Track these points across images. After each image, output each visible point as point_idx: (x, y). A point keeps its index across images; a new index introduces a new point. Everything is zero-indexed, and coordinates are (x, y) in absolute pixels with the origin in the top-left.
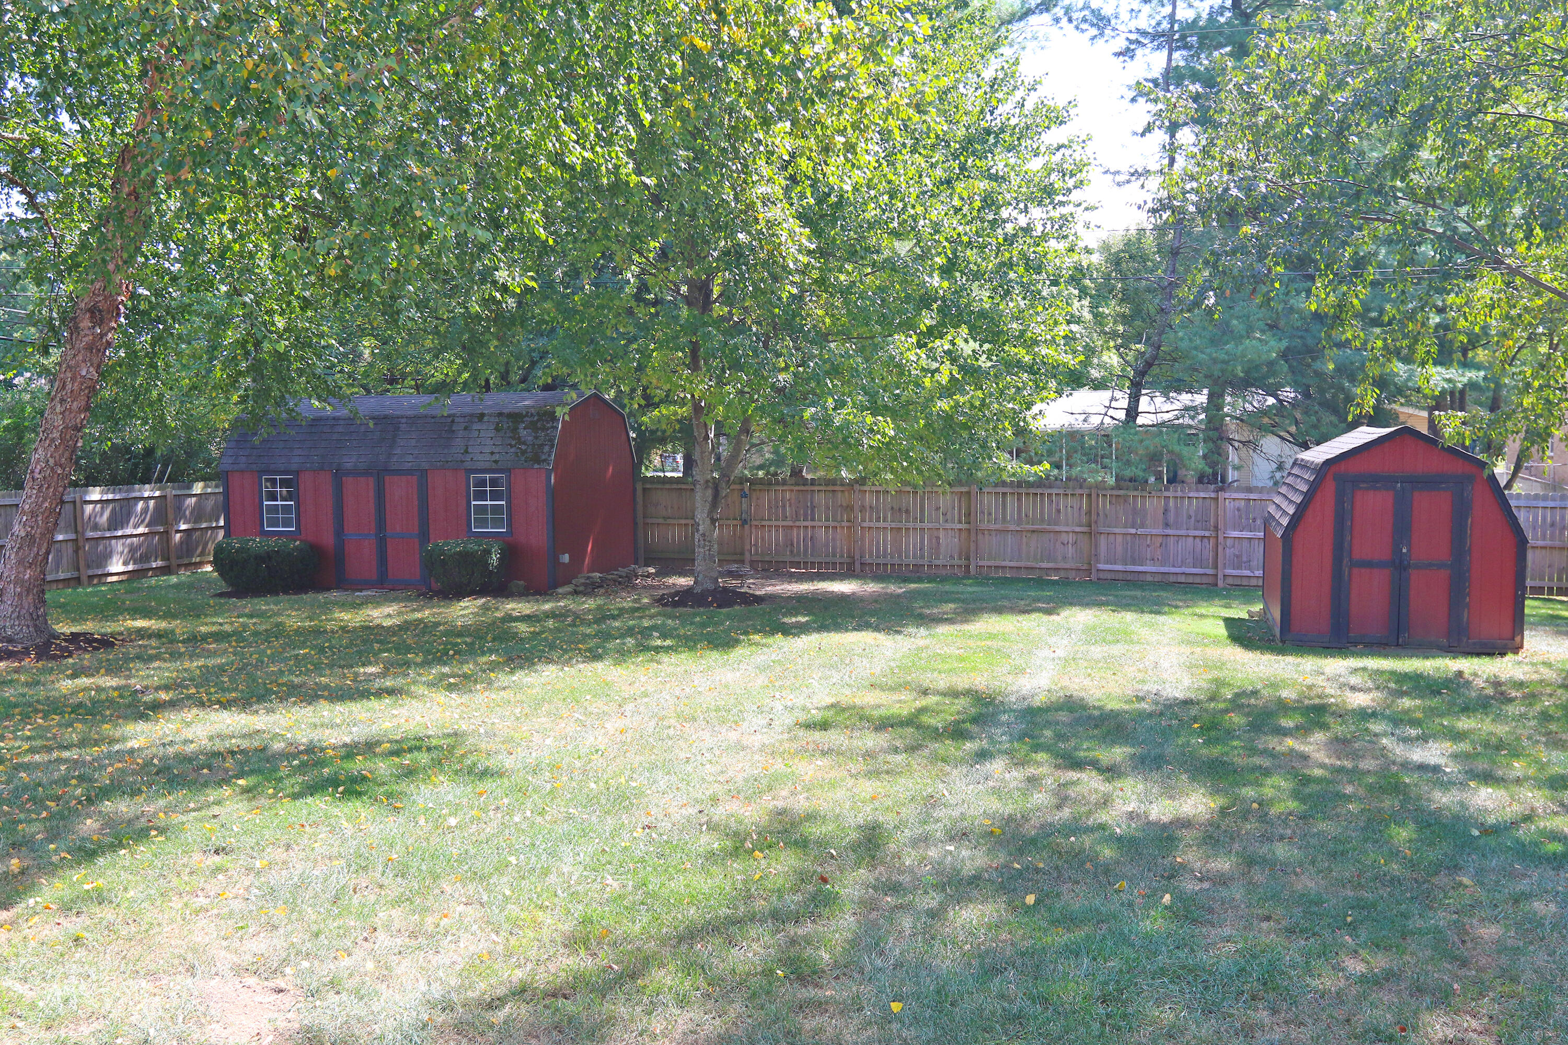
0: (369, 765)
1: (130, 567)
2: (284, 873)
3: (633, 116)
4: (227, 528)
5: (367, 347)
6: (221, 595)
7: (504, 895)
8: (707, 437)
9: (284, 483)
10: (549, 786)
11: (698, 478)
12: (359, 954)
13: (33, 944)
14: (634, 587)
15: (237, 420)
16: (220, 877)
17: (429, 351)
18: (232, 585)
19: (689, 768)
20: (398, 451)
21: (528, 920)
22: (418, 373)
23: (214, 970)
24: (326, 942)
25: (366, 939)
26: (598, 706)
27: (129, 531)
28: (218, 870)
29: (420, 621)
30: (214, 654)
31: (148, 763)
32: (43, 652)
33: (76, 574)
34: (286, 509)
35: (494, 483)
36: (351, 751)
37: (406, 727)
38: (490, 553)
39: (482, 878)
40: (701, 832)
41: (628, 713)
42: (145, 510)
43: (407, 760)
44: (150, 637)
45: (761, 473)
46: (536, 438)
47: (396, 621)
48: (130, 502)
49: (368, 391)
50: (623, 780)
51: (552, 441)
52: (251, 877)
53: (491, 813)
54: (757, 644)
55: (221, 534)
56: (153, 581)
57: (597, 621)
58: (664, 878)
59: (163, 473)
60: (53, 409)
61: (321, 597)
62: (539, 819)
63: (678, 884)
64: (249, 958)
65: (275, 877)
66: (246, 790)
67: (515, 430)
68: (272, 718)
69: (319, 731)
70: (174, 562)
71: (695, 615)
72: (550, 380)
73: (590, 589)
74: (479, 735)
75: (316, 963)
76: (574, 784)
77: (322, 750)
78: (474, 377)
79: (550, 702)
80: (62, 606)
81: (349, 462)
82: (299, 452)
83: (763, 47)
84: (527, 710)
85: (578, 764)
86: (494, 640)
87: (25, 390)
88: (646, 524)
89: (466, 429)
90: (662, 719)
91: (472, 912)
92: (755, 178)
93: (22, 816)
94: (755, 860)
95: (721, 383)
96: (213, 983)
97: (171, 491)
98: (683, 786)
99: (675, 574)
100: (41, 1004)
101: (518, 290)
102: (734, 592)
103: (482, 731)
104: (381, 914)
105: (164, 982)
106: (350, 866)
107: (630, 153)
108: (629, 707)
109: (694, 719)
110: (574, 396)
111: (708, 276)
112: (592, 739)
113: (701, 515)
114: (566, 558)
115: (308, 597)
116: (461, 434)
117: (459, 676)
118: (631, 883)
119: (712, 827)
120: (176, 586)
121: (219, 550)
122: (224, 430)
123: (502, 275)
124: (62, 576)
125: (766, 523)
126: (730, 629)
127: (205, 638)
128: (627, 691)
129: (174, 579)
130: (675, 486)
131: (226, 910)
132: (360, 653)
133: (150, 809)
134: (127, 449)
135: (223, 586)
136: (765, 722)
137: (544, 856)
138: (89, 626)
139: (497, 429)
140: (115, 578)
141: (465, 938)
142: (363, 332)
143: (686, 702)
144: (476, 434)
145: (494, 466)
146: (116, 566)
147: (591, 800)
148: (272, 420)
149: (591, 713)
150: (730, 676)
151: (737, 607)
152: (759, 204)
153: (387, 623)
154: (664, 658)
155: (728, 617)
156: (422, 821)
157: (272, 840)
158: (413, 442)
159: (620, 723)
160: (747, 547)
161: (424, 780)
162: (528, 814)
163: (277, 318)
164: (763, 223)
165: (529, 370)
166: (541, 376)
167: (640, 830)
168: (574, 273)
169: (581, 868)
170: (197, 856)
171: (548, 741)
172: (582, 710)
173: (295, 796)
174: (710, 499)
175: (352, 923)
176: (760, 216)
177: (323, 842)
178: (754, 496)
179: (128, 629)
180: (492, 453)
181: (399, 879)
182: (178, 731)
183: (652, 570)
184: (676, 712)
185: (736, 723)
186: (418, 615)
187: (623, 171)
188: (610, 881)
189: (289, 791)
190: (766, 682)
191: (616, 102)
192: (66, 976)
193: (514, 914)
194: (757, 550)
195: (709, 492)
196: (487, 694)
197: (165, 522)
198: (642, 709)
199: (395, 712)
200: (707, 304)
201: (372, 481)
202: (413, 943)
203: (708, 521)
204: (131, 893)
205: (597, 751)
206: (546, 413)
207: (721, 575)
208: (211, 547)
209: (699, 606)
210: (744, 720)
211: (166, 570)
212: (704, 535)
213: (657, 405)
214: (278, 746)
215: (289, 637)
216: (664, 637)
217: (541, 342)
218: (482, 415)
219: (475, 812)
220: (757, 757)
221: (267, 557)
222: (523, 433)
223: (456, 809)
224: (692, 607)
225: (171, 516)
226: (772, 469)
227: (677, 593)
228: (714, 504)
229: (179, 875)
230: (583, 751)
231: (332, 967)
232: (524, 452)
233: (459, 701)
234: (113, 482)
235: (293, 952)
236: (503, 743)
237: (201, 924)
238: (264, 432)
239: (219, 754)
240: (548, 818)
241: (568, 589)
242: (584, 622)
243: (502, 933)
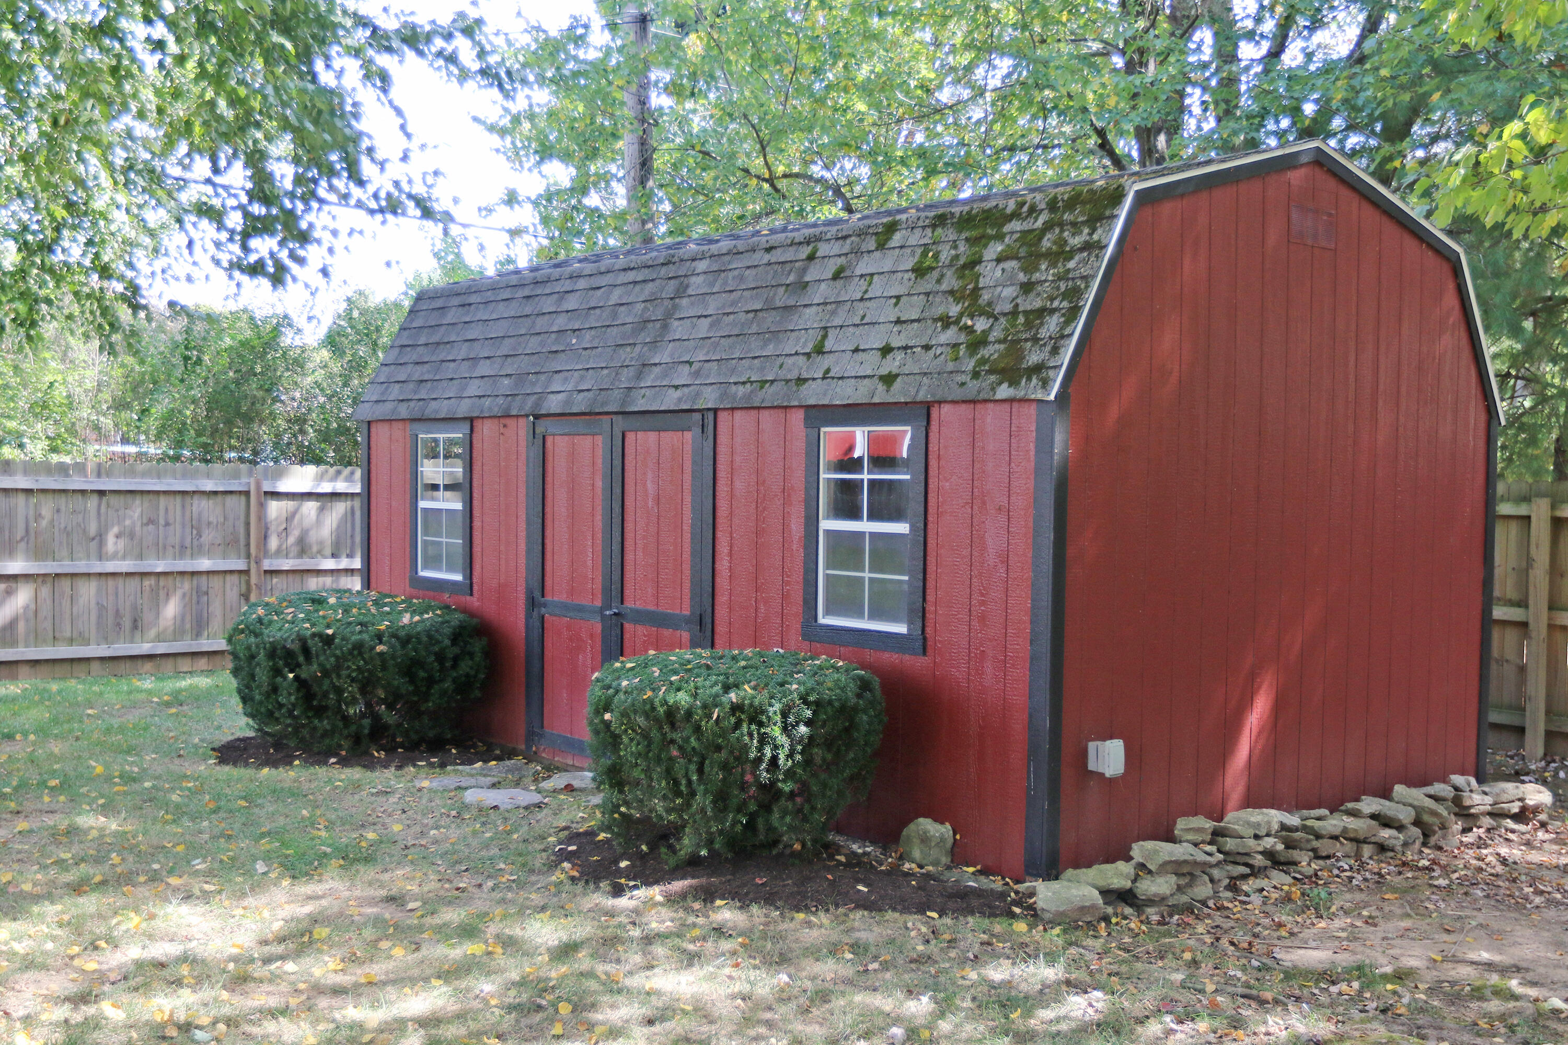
34: (452, 521)
35: (881, 454)
46: (1027, 288)
51: (1074, 294)
67: (971, 265)
89: (837, 274)
114: (1113, 756)
116: (821, 291)
139: (921, 270)
144: (857, 289)
145: (881, 395)
158: (705, 327)
180: (886, 350)
206: (1077, 200)
218: (891, 227)
222: (992, 274)
232: (977, 343)
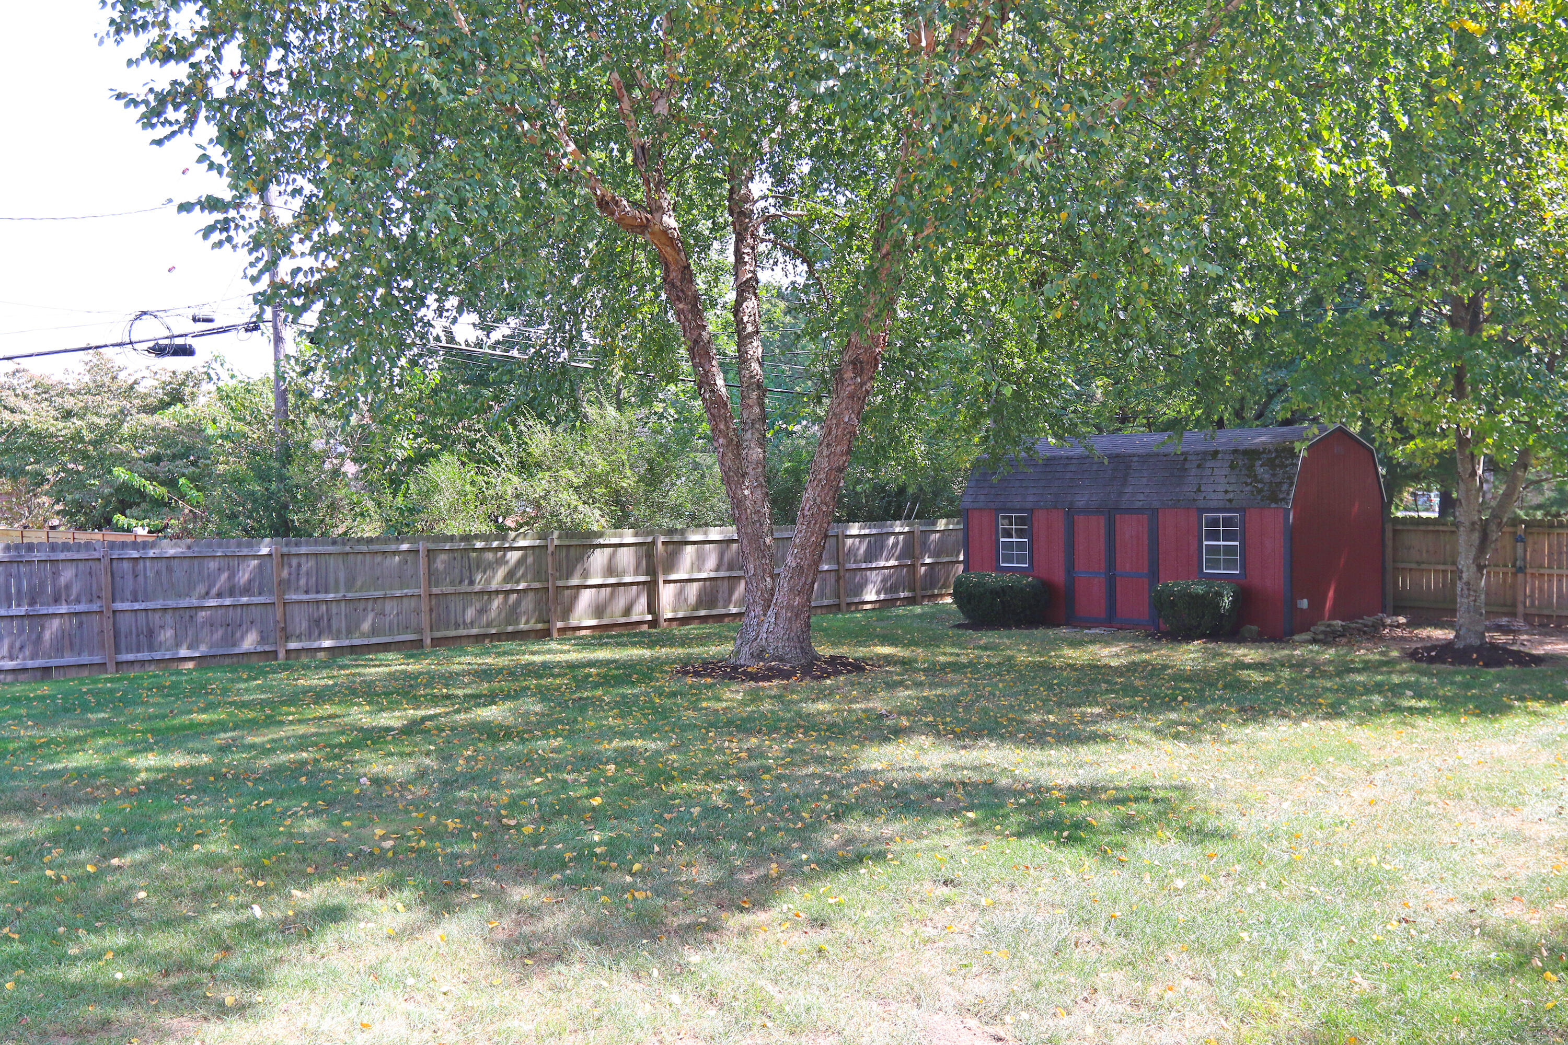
0: (1094, 811)
1: (882, 597)
2: (1007, 914)
3: (1387, 121)
4: (966, 562)
5: (1099, 386)
6: (959, 626)
7: (1235, 975)
8: (1474, 473)
9: (1021, 521)
10: (1286, 857)
11: (1462, 519)
12: (1078, 1015)
13: (784, 948)
14: (1382, 638)
15: (978, 459)
16: (948, 909)
17: (1161, 388)
18: (969, 617)
19: (1456, 856)
20: (1129, 490)
21: (1262, 1008)
22: (1150, 411)
23: (938, 1004)
24: (1046, 995)
25: (1086, 1000)
26: (1342, 770)
27: (882, 564)
28: (946, 902)
29: (1146, 663)
30: (951, 684)
31: (888, 786)
32: (807, 671)
33: (837, 601)
34: (1020, 545)
35: (1228, 522)
36: (1076, 795)
37: (1132, 774)
38: (1222, 596)
39: (1211, 951)
40: (1473, 936)
41: (1379, 783)
42: (895, 545)
43: (1132, 809)
44: (895, 664)
45: (1539, 514)
46: (1274, 475)
47: (1124, 661)
48: (881, 537)
49: (1100, 430)
50: (1374, 861)
51: (1291, 478)
52: (976, 913)
53: (1222, 879)
54: (1535, 713)
55: (961, 567)
56: (901, 611)
57: (1339, 674)
58: (1426, 986)
59: (912, 510)
60: (821, 452)
61: (1051, 633)
62: (1274, 894)
63: (1443, 997)
64: (970, 998)
65: (1000, 918)
66: (974, 823)
67: (1251, 468)
68: (1000, 753)
69: (1046, 770)
70: (919, 593)
71: (1457, 673)
72: (1289, 415)
73: (1330, 638)
74: (1209, 790)
75: (1036, 1017)
76: (1316, 858)
77: (1049, 790)
78: (1208, 414)
79: (1287, 761)
80: (824, 630)
81: (1081, 501)
82: (1035, 491)
83: (1554, 18)
84: (1261, 768)
85: (1319, 835)
86: (1225, 687)
87: (802, 437)
88: (1396, 569)
89: (1199, 466)
90: (1420, 792)
91: (1198, 987)
92: (1542, 171)
93: (782, 824)
94: (1546, 982)
95: (1492, 412)
96: (936, 1018)
97: (918, 527)
98: (1448, 875)
99: (1430, 625)
100: (787, 1008)
101: (1257, 320)
102: (1506, 651)
103: (1212, 786)
104: (1102, 975)
105: (893, 1008)
106: (1072, 917)
107: (1383, 162)
108: (1380, 775)
109: (1460, 797)
110: (1316, 431)
111: (1477, 293)
112: (1336, 808)
113: (1465, 562)
114: (1304, 604)
115: (1039, 632)
116: (1193, 472)
117: (1188, 724)
118: (1384, 986)
119: (1488, 934)
120: (920, 616)
121: (959, 584)
122: (966, 470)
123: (1238, 308)
124: (826, 602)
125: (1547, 571)
126: (1501, 693)
127: (944, 667)
128: (1376, 757)
129: (918, 610)
130: (1431, 528)
131: (951, 945)
132: (1088, 692)
133: (888, 831)
134: (883, 488)
135: (961, 618)
136: (1553, 810)
137: (1281, 938)
138: (842, 650)
139: (1232, 467)
140: (868, 606)
141: (1190, 1016)
142: (1095, 372)
143: (1449, 774)
144: (1208, 472)
145: (1228, 505)
146: (870, 595)
147: (1336, 879)
148: (1011, 460)
149: (1334, 778)
150: (1503, 750)
151: (1509, 668)
152: (1545, 200)
153: (1114, 663)
154: (1420, 721)
155: (1498, 678)
156: (1147, 879)
157: (997, 878)
158: (1144, 481)
159: (1370, 793)
160: (1520, 598)
161: (1150, 835)
162: (1263, 885)
163: (1016, 360)
164: (1550, 224)
165: (1266, 404)
166: (1279, 410)
167: (1395, 923)
168: (1316, 301)
169: (1324, 959)
170: (928, 885)
171: (1285, 805)
172: (1323, 774)
173: (1019, 835)
174: (1477, 542)
175: (1073, 980)
176: (1548, 215)
177: (1047, 888)
178: (1530, 540)
179: (878, 655)
180: (1226, 492)
181: (1122, 939)
182: (916, 757)
183: (1402, 620)
184: (1436, 785)
185: (1514, 807)
186: (1145, 656)
187: (1374, 181)
188: (1359, 979)
189: (1014, 828)
190: (1552, 761)
191: (1368, 107)
192: (809, 985)
193: (1247, 1000)
194: (1533, 603)
195: (1476, 536)
196: (1217, 745)
197: (913, 556)
198: (1395, 778)
199: (1121, 757)
200: (1474, 326)
201: (1102, 521)
202: (1136, 1013)
203: (1474, 568)
204: (868, 913)
205: (1342, 823)
206: (1285, 449)
207: (1489, 629)
208: (952, 580)
209: (1461, 663)
210: (1524, 804)
211: (911, 601)
212: (1468, 583)
213: (1412, 438)
214: (1004, 782)
215: (1020, 672)
216: (1419, 696)
217: (1281, 374)
218: (1216, 453)
219: (1203, 877)
220: (1543, 852)
221: (1001, 592)
222: (1260, 470)
223: (1184, 870)
224: (1452, 664)
225: (917, 552)
226: (1554, 509)
227: (1433, 648)
228: (1483, 547)
229: (910, 902)
230: (1327, 820)
231: (1051, 1023)
232: (1260, 491)
233: (1188, 751)
234: (869, 518)
235: (1013, 1001)
236: (1235, 802)
237: (928, 954)
238: (1003, 470)
239: (950, 784)
240: (1285, 893)
241: (1306, 636)
242: (1325, 675)
243: (1232, 1019)
